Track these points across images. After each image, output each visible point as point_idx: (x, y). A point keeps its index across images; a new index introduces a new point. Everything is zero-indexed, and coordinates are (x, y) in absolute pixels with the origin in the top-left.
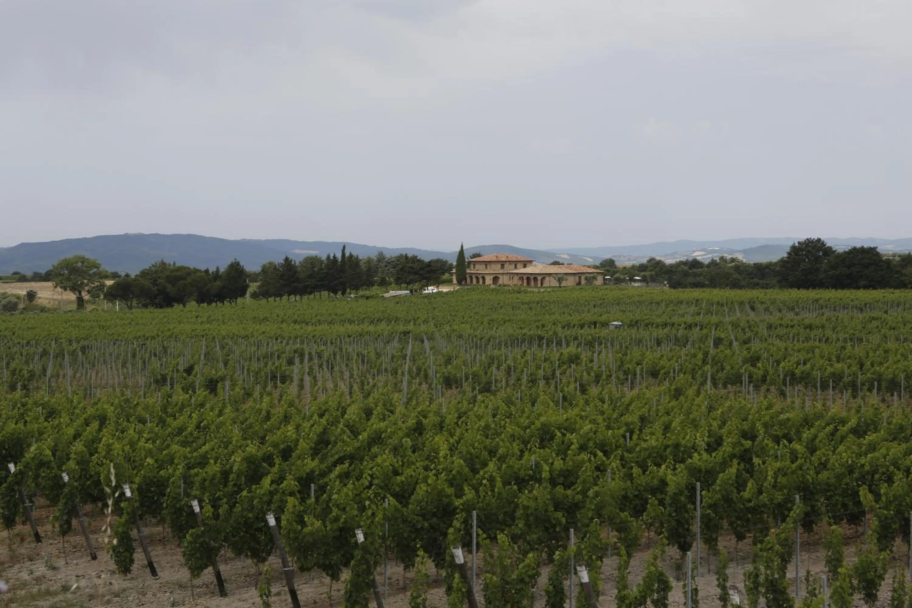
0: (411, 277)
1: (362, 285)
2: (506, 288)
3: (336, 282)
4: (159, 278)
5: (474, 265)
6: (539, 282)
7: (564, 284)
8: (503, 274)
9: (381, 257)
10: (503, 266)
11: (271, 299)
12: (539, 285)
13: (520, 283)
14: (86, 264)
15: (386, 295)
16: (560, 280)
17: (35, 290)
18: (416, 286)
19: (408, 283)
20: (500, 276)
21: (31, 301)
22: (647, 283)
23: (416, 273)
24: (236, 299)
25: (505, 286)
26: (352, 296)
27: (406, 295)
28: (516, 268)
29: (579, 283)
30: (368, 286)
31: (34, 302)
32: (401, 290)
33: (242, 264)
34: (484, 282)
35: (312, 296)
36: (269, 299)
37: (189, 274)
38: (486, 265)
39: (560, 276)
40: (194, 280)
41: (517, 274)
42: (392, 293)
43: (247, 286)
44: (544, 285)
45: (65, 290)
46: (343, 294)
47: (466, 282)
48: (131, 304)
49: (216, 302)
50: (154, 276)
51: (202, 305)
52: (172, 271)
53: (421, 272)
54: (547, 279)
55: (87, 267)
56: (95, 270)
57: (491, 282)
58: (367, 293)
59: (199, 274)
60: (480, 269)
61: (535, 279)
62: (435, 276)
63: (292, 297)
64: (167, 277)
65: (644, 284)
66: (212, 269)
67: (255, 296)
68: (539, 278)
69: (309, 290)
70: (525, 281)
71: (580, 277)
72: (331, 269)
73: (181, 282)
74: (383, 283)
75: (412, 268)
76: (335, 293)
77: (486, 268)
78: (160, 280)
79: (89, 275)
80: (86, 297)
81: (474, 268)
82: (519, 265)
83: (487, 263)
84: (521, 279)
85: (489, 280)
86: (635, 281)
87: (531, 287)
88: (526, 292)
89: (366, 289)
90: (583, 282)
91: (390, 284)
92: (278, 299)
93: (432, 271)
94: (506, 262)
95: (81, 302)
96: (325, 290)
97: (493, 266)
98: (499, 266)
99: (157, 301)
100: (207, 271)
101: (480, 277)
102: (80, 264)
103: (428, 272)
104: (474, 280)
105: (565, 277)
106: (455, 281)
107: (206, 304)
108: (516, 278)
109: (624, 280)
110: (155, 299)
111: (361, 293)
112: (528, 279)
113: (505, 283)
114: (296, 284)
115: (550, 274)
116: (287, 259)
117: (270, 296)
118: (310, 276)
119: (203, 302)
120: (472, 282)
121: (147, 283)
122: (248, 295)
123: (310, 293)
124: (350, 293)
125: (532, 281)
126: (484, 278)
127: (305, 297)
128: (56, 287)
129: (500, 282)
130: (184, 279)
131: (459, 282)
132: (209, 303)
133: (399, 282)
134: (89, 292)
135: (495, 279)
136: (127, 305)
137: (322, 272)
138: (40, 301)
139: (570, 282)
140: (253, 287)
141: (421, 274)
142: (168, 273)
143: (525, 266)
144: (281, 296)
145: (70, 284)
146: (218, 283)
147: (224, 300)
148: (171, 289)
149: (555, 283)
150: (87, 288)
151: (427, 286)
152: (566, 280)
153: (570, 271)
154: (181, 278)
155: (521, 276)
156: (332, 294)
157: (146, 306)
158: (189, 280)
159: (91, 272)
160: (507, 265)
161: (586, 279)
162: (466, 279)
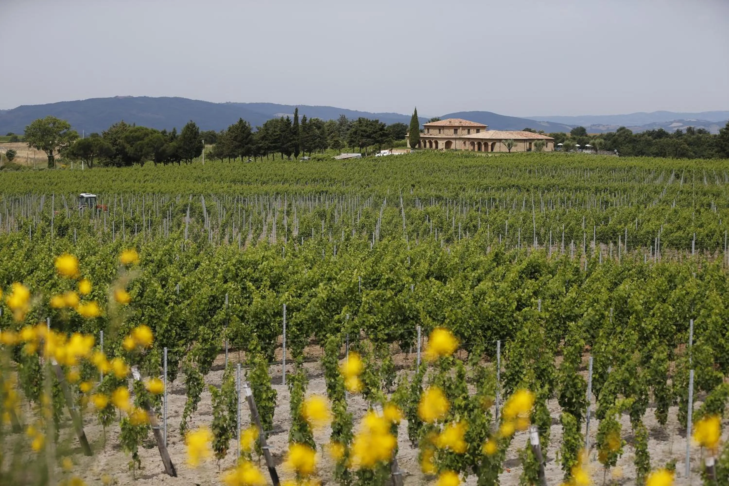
0: (364, 140)
1: (315, 148)
2: (457, 152)
3: (290, 143)
4: (119, 138)
5: (428, 129)
6: (490, 147)
7: (513, 149)
8: (455, 139)
9: (343, 121)
10: (456, 131)
11: (226, 160)
12: (490, 150)
13: (472, 148)
14: (57, 124)
15: (338, 157)
16: (509, 146)
17: (14, 149)
18: (370, 149)
19: (362, 146)
20: (453, 141)
21: (10, 160)
22: (597, 151)
23: (369, 137)
24: (191, 159)
25: (456, 150)
26: (306, 158)
27: (356, 158)
28: (469, 133)
29: (530, 149)
30: (321, 148)
31: (13, 161)
32: (354, 152)
33: (197, 126)
34: (437, 147)
35: (265, 158)
36: (224, 160)
37: (146, 135)
38: (440, 130)
39: (510, 142)
40: (151, 140)
41: (469, 139)
42: (344, 155)
43: (202, 147)
44: (494, 151)
45: (38, 149)
46: (296, 155)
47: (420, 146)
48: (92, 163)
49: (172, 162)
50: (114, 136)
51: (159, 164)
52: (131, 132)
53: (374, 135)
54: (497, 144)
55: (58, 127)
56: (65, 130)
57: (444, 146)
58: (320, 155)
59: (156, 134)
60: (434, 134)
61: (486, 145)
62: (388, 139)
63: (246, 159)
64: (126, 137)
65: (594, 151)
66: (169, 130)
67: (210, 156)
68: (490, 144)
69: (262, 152)
70: (476, 146)
71: (530, 144)
72: (284, 131)
73: (139, 142)
74: (337, 146)
75: (365, 131)
76: (289, 154)
77: (440, 133)
78: (119, 140)
79: (60, 135)
80: (57, 156)
81: (428, 132)
82: (471, 131)
83: (440, 128)
84: (473, 144)
85: (442, 145)
86: (587, 148)
87: (481, 152)
88: (474, 157)
89: (319, 152)
90: (533, 148)
91: (344, 147)
92: (232, 160)
93: (384, 135)
94: (459, 127)
95: (51, 161)
96: (278, 152)
97: (446, 131)
98: (453, 131)
99: (117, 160)
100: (164, 132)
101: (433, 141)
102: (51, 125)
103: (381, 136)
104: (428, 145)
105: (515, 143)
106: (409, 146)
107: (163, 164)
108: (467, 143)
109: (573, 147)
110: (115, 158)
111: (313, 155)
112: (479, 144)
113: (458, 148)
114: (249, 145)
115: (500, 140)
116: (241, 121)
117: (225, 157)
118: (264, 138)
119: (159, 161)
120: (425, 146)
121: (107, 144)
122: (203, 155)
123: (264, 154)
124: (304, 155)
125: (483, 146)
126: (437, 143)
127: (259, 159)
128: (30, 147)
129: (453, 147)
130: (142, 139)
131: (413, 147)
132: (166, 163)
133: (352, 144)
134: (59, 151)
135: (448, 144)
136: (88, 163)
137: (275, 134)
138: (18, 159)
139: (521, 148)
140: (208, 148)
141: (373, 138)
142: (127, 134)
143: (478, 131)
144: (236, 157)
145: (42, 144)
146: (174, 144)
147: (181, 160)
148: (129, 149)
149: (505, 149)
150: (57, 148)
151: (380, 149)
152: (516, 146)
153: (520, 138)
154: (138, 138)
155: (472, 141)
156: (285, 156)
157: (106, 165)
158: (146, 140)
159: (61, 133)
160: (459, 131)
161: (535, 145)
162: (419, 143)
